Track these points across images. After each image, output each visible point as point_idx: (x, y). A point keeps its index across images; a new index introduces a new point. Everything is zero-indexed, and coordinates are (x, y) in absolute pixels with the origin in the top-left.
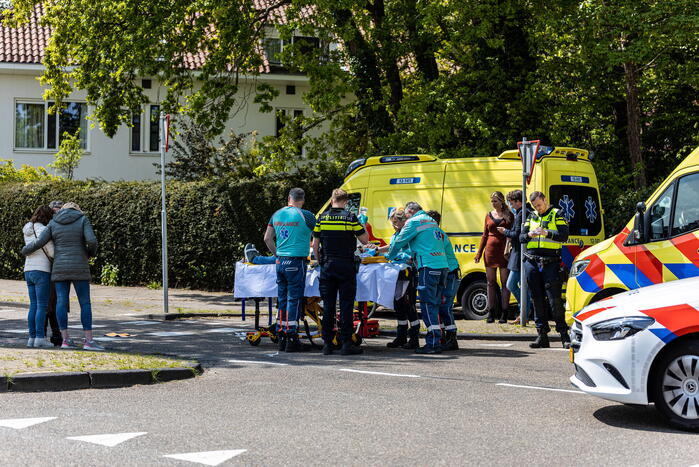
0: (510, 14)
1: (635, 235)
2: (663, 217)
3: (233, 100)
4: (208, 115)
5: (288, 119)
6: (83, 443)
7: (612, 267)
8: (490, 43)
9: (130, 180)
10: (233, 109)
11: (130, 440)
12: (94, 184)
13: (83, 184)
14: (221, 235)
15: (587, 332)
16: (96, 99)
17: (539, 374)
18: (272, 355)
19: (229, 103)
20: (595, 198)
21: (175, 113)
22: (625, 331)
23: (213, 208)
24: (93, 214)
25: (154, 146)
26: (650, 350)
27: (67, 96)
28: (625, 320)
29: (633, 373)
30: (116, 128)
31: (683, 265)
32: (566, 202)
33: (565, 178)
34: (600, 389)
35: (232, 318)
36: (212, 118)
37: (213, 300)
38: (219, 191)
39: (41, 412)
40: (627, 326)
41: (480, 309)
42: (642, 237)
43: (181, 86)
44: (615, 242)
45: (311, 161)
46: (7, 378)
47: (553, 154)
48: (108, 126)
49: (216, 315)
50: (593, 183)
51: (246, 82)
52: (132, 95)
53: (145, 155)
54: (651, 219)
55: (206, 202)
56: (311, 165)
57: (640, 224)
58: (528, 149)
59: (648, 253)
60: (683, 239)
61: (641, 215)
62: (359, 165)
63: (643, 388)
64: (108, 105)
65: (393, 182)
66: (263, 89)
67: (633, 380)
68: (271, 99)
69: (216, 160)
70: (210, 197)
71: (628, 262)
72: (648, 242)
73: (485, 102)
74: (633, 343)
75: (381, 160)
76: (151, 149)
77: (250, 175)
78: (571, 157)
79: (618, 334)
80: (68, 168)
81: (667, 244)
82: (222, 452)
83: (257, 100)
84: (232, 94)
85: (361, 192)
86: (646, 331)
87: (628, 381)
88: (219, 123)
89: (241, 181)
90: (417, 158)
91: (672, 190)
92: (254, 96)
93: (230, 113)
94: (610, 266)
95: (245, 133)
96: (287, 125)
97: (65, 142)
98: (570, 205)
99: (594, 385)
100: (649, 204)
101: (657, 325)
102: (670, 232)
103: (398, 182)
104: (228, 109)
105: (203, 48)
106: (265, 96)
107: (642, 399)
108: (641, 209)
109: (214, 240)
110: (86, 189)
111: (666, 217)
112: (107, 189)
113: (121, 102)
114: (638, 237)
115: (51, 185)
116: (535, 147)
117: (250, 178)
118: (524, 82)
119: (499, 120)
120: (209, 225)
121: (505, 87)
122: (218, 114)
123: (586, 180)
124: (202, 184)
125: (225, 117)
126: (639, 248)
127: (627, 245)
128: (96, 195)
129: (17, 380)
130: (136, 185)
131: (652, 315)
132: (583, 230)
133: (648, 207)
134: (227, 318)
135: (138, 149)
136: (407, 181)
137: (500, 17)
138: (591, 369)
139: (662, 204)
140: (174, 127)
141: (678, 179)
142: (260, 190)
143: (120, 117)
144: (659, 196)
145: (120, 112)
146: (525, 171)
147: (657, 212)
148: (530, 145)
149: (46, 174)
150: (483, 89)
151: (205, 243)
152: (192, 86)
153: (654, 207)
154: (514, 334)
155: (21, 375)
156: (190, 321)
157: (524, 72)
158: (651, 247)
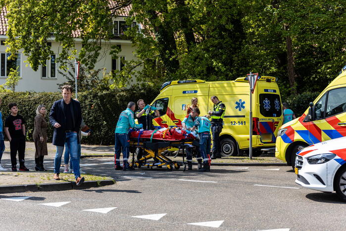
0: (235, 14)
1: (309, 117)
2: (321, 109)
3: (99, 53)
4: (87, 60)
5: (126, 62)
6: (92, 212)
7: (298, 132)
8: (227, 27)
9: (48, 92)
10: (99, 57)
11: (112, 211)
12: (30, 94)
13: (24, 94)
14: (95, 118)
15: (305, 161)
16: (28, 52)
17: (270, 180)
18: (142, 174)
19: (97, 55)
20: (279, 100)
21: (66, 59)
22: (323, 160)
23: (91, 105)
24: (31, 108)
25: (53, 74)
26: (335, 168)
27: (18, 52)
28: (322, 155)
29: (327, 178)
30: (38, 66)
31: (332, 131)
32: (266, 101)
33: (266, 90)
34: (312, 185)
35: (110, 158)
36: (89, 61)
37: (93, 149)
38: (94, 97)
39: (62, 200)
40: (323, 158)
41: (226, 151)
42: (312, 118)
43: (69, 46)
44: (299, 120)
45: (138, 82)
46: (37, 185)
47: (260, 79)
48: (34, 65)
49: (102, 156)
50: (278, 93)
51: (105, 44)
52: (45, 51)
53: (48, 79)
54: (316, 110)
55: (87, 102)
56: (138, 84)
57: (311, 112)
58: (252, 78)
59: (315, 125)
60: (331, 118)
61: (312, 108)
62: (167, 85)
63: (331, 184)
64: (34, 55)
65: (184, 92)
66: (114, 48)
67: (327, 181)
68: (118, 53)
69: (87, 81)
70: (89, 100)
71: (305, 129)
72: (315, 120)
73: (222, 54)
74: (327, 165)
75: (178, 82)
76: (52, 76)
77: (108, 89)
78: (268, 81)
79: (319, 161)
80: (13, 86)
81: (323, 121)
82: (156, 215)
83: (111, 53)
84: (98, 50)
85: (169, 97)
86: (333, 160)
87: (325, 182)
88: (92, 64)
89: (104, 92)
90: (196, 81)
91: (325, 97)
92: (109, 51)
93: (97, 60)
94: (297, 131)
95: (101, 68)
96: (125, 65)
97: (11, 73)
98: (268, 103)
99: (309, 184)
100: (315, 102)
101: (337, 157)
102: (324, 115)
103: (187, 92)
104: (97, 58)
105: (79, 28)
106: (115, 51)
107: (331, 189)
108: (312, 105)
109: (92, 120)
110: (26, 96)
111: (322, 109)
112: (37, 96)
113: (40, 54)
114: (310, 118)
115: (8, 94)
116: (256, 77)
117: (108, 90)
118: (240, 44)
119: (228, 63)
120: (89, 113)
121: (231, 47)
122: (92, 60)
123: (275, 91)
124: (85, 93)
125: (95, 61)
126: (311, 123)
127: (305, 121)
128: (32, 99)
129: (41, 186)
130: (51, 94)
131: (335, 153)
132: (274, 115)
133: (314, 104)
134: (107, 157)
135: (45, 76)
136: (191, 92)
137: (230, 15)
138: (307, 177)
139: (320, 103)
140: (66, 66)
141: (328, 92)
142: (114, 96)
143: (40, 61)
144: (319, 100)
145: (40, 58)
146: (251, 87)
147: (318, 106)
148: (253, 76)
149: (4, 89)
150: (222, 48)
151: (87, 122)
152: (74, 46)
153: (317, 105)
154: (247, 163)
155: (42, 184)
156: (90, 159)
157: (240, 40)
158: (316, 122)
